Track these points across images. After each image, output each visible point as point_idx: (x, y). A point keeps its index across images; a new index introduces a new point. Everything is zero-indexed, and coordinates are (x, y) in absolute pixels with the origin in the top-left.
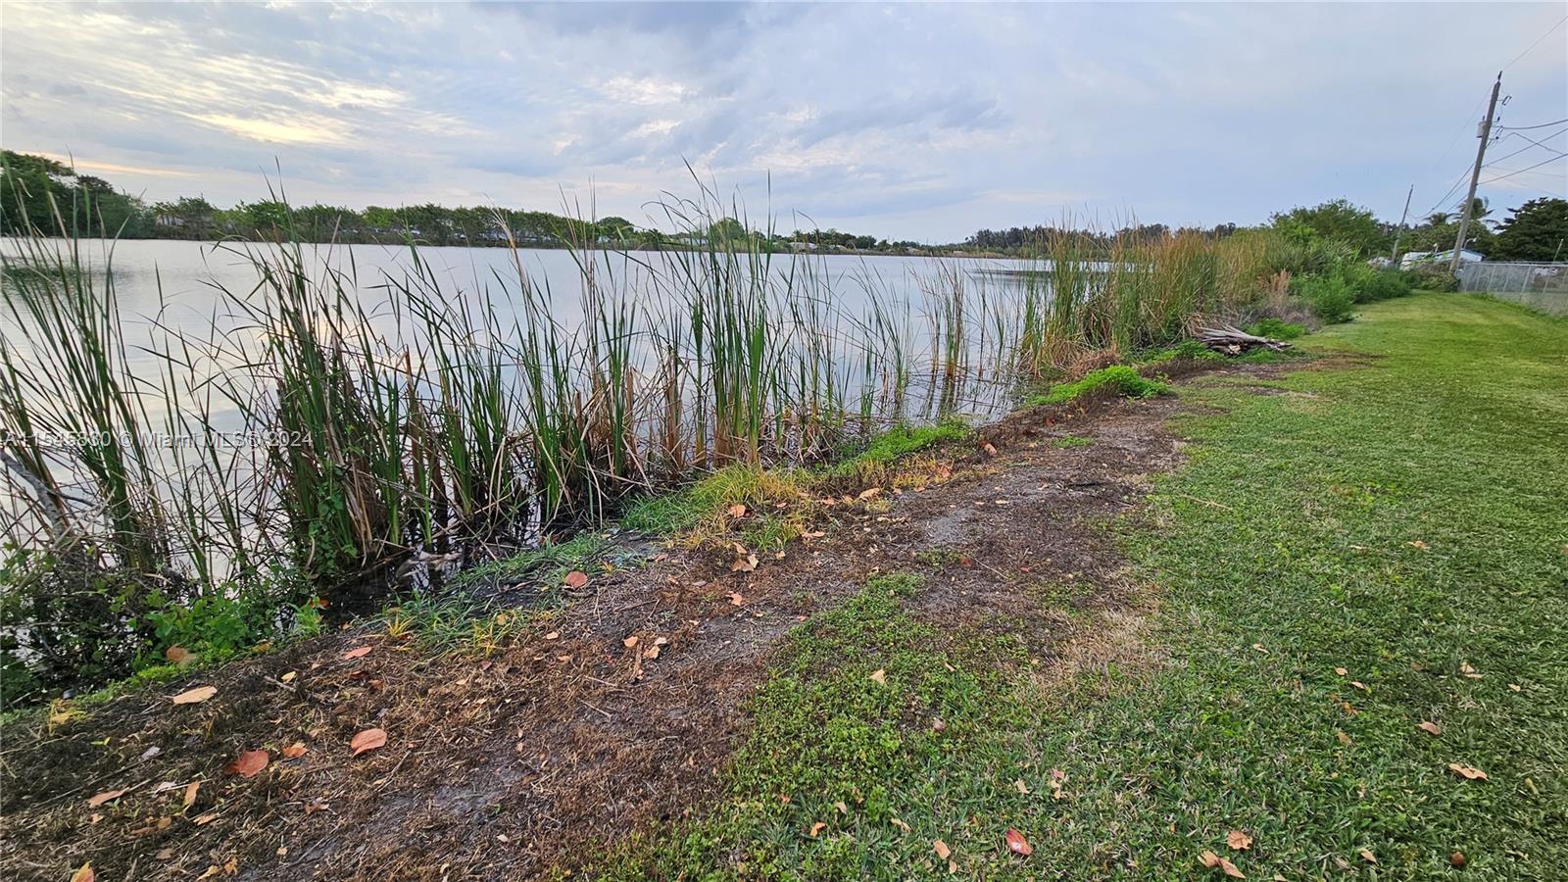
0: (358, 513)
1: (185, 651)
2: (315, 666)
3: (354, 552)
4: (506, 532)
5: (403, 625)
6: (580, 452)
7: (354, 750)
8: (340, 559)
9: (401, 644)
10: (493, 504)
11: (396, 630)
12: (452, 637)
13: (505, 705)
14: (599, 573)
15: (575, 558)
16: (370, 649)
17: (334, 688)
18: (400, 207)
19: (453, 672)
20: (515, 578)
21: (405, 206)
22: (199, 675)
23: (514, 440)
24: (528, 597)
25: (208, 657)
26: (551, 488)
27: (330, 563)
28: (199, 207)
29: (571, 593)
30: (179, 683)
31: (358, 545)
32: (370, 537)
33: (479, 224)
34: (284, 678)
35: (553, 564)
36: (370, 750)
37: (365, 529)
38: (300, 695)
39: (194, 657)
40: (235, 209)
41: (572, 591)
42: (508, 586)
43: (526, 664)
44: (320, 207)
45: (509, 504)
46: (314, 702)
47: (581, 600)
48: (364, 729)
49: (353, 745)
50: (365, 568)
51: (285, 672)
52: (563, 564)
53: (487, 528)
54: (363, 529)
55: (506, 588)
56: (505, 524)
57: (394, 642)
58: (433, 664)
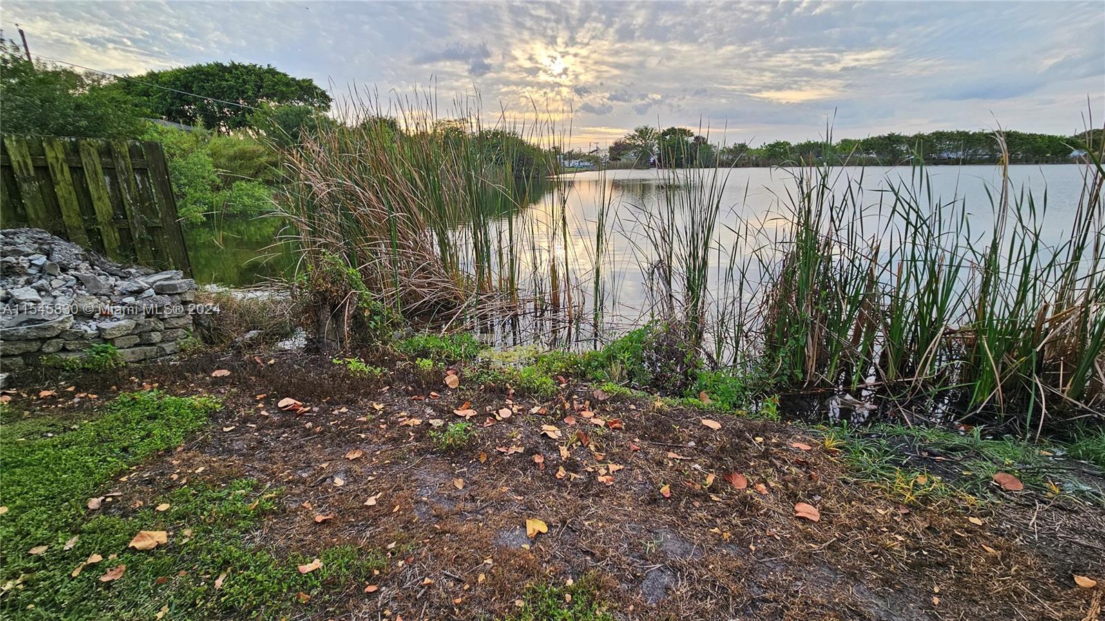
0: (811, 352)
1: (708, 397)
2: (774, 441)
3: (801, 376)
4: (924, 406)
5: (834, 444)
6: (1029, 362)
7: (796, 512)
8: (790, 378)
9: (832, 456)
10: (917, 379)
11: (830, 443)
12: (874, 471)
13: (920, 554)
14: (1040, 489)
15: (1008, 461)
16: (810, 448)
17: (785, 462)
18: (866, 137)
19: (872, 498)
20: (936, 450)
21: (870, 137)
22: (712, 413)
23: (952, 332)
24: (947, 472)
25: (718, 406)
26: (981, 383)
27: (785, 378)
28: (742, 148)
29: (999, 492)
30: (703, 412)
31: (805, 372)
32: (813, 370)
33: (932, 146)
34: (757, 438)
35: (978, 455)
36: (808, 519)
37: (812, 365)
38: (765, 455)
39: (711, 402)
40: (760, 148)
41: (1002, 490)
42: (927, 454)
43: (946, 531)
44: (810, 142)
45: (930, 384)
46: (772, 465)
47: (1012, 504)
48: (803, 502)
49: (797, 508)
50: (805, 389)
51: (757, 436)
52: (991, 460)
53: (905, 396)
54: (811, 364)
55: (925, 454)
56: (923, 399)
57: (828, 452)
58: (856, 483)
